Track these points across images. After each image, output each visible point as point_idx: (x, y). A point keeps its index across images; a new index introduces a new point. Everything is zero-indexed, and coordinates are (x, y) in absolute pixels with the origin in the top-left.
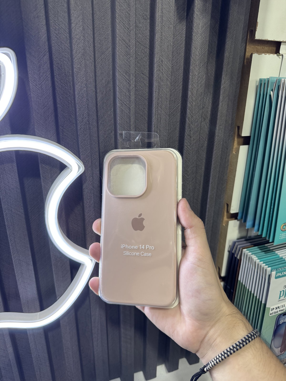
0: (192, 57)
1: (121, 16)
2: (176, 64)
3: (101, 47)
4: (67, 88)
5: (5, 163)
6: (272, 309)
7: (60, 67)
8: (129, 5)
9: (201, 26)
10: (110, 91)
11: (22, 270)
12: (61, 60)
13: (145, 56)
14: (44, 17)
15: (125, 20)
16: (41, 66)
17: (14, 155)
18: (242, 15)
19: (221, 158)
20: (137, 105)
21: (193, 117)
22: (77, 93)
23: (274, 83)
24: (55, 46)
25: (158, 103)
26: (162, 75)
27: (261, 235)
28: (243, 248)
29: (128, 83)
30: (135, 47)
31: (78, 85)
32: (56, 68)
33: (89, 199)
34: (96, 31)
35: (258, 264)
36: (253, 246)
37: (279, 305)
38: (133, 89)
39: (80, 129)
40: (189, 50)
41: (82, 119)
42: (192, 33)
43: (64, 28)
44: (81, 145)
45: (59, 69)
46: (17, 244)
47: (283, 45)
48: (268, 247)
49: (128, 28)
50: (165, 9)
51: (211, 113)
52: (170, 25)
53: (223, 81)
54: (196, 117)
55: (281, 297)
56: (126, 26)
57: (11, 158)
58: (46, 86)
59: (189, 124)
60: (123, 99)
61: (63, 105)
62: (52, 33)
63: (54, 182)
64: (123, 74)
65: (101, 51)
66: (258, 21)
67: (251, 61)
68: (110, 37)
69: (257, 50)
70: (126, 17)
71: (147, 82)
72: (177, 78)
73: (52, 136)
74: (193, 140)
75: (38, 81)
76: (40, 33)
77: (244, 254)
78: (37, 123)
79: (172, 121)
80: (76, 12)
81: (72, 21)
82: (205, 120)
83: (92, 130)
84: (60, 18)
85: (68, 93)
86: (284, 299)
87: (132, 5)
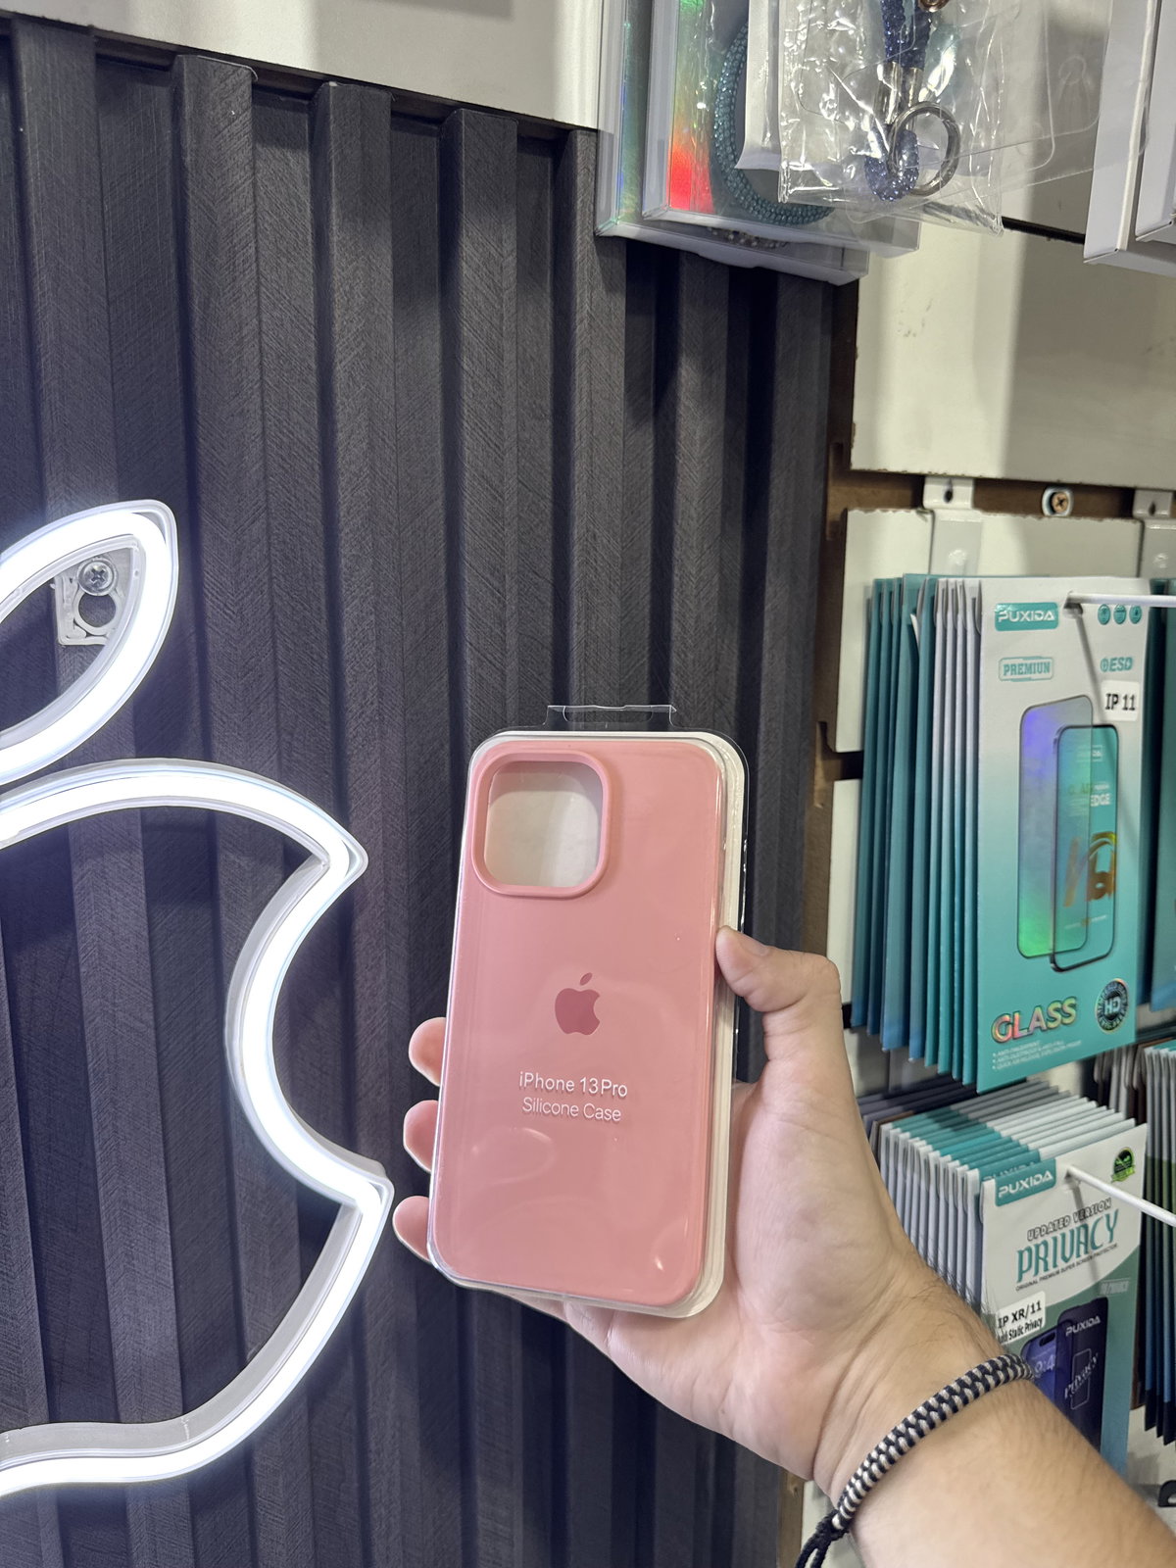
0: (679, 522)
1: (475, 412)
2: (630, 543)
3: (413, 496)
4: (308, 614)
5: (108, 853)
6: (1000, 1320)
7: (289, 553)
8: (499, 383)
9: (699, 438)
10: (440, 624)
11: (131, 1241)
12: (293, 532)
13: (541, 522)
14: (260, 412)
15: (487, 421)
16: (244, 551)
17: (140, 827)
18: (810, 405)
19: (781, 820)
20: (522, 664)
21: (689, 695)
22: (347, 631)
23: (919, 590)
24: (276, 492)
25: (586, 655)
26: (596, 577)
28: (882, 1121)
29: (499, 601)
30: (516, 499)
31: (351, 605)
32: (276, 555)
33: (372, 968)
35: (937, 1167)
36: (911, 1112)
37: (1023, 1304)
38: (511, 617)
39: (354, 737)
40: (667, 504)
41: (362, 707)
42: (674, 457)
43: (306, 442)
44: (355, 789)
45: (287, 558)
46: (122, 1143)
47: (933, 483)
48: (962, 1111)
49: (496, 445)
50: (597, 393)
51: (739, 684)
52: (614, 437)
53: (769, 590)
54: (698, 697)
55: (1025, 1276)
56: (490, 440)
57: (129, 834)
58: (255, 610)
60: (485, 645)
61: (296, 668)
62: (270, 455)
63: (262, 911)
64: (484, 574)
65: (413, 507)
66: (856, 418)
67: (844, 529)
68: (440, 469)
69: (858, 499)
70: (491, 415)
71: (547, 596)
72: (635, 584)
73: (265, 762)
75: (233, 595)
76: (247, 458)
77: (888, 1141)
78: (220, 722)
80: (350, 400)
81: (339, 426)
82: (722, 704)
83: (388, 741)
84: (295, 413)
85: (312, 631)
86: (1035, 1282)
87: (509, 384)
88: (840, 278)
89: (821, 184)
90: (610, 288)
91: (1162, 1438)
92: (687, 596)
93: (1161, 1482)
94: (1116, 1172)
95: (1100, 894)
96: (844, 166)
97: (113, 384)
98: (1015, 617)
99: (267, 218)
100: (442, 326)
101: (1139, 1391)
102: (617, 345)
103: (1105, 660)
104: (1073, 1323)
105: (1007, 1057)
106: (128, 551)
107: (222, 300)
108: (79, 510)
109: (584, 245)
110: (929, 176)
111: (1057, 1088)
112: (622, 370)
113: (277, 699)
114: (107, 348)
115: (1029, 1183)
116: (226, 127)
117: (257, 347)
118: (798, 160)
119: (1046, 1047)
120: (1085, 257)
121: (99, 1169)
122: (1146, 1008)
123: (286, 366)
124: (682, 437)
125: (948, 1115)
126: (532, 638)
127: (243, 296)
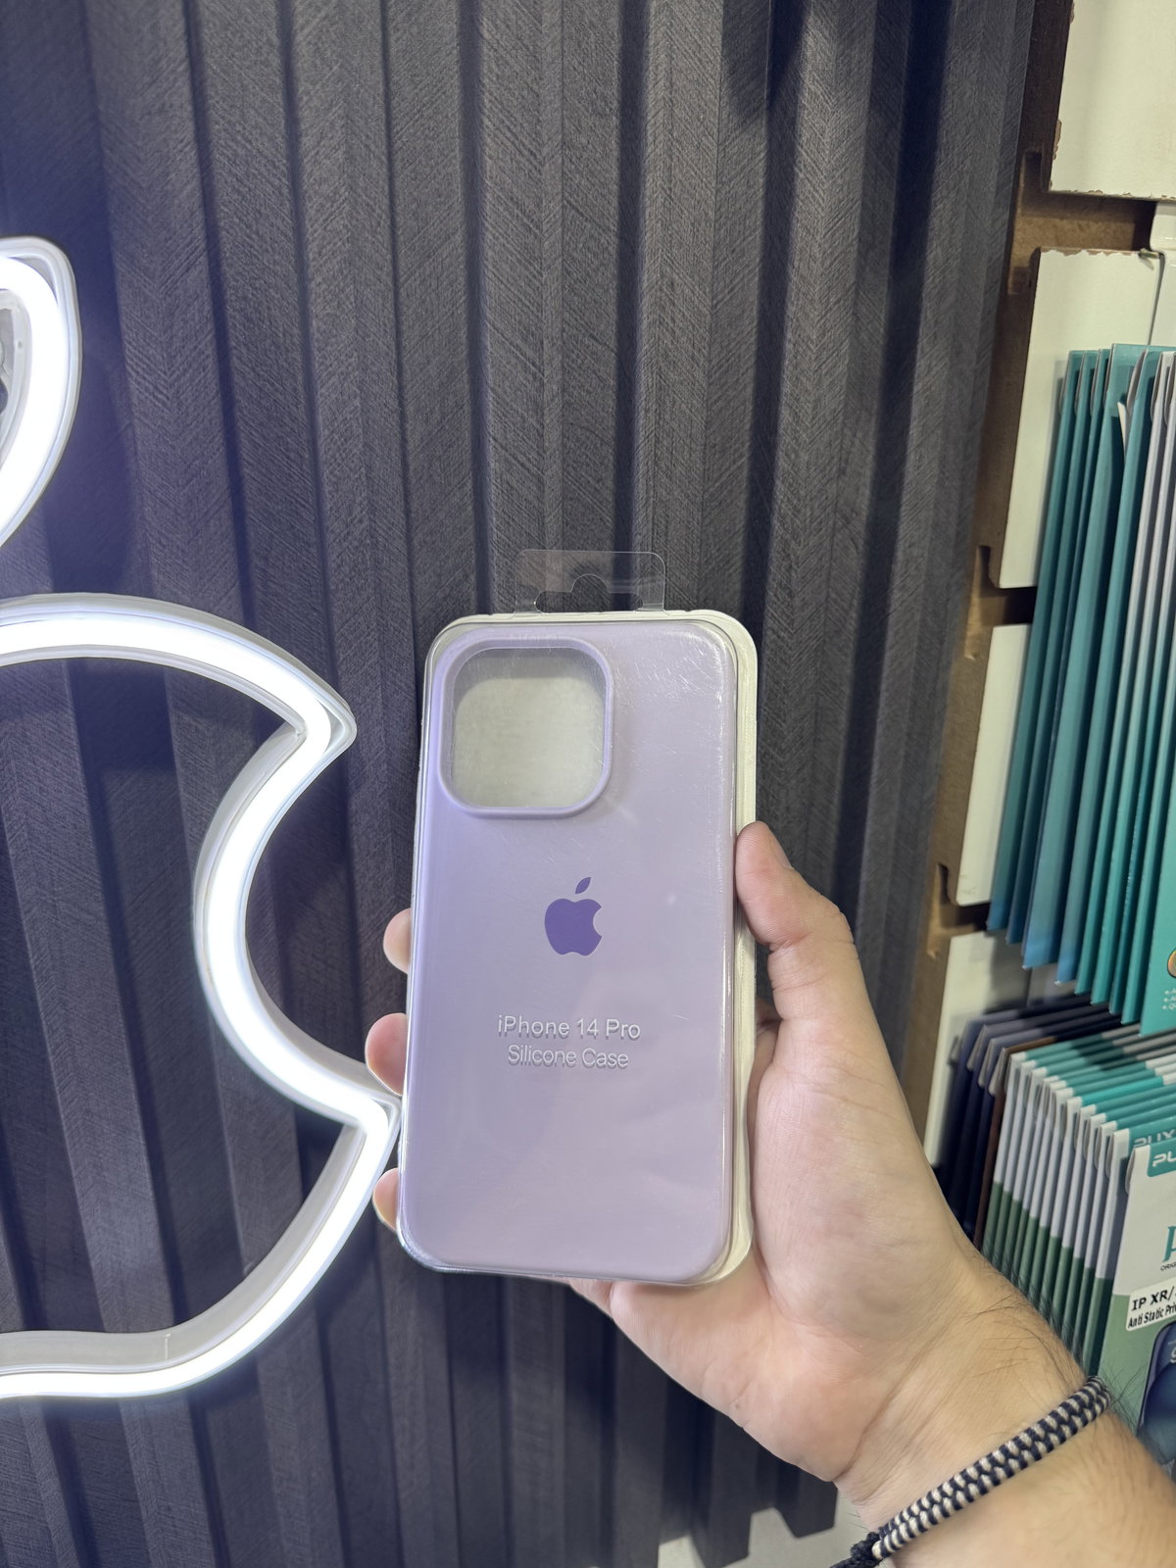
0: (796, 266)
1: (501, 103)
2: (728, 297)
3: (422, 232)
4: (282, 398)
5: (29, 713)
6: (1135, 1302)
7: (251, 313)
8: (535, 58)
9: (829, 140)
10: (461, 411)
11: (98, 1152)
12: (257, 285)
14: (190, 108)
15: (518, 116)
16: (177, 311)
18: (996, 92)
19: (916, 677)
20: (568, 465)
21: (799, 511)
22: (324, 420)
23: (1132, 368)
24: (231, 227)
25: (655, 454)
26: (672, 343)
27: (1088, 992)
28: (1014, 1047)
29: (535, 378)
30: (560, 230)
31: (327, 385)
32: (235, 317)
33: (374, 855)
34: (398, 166)
35: (1076, 1117)
36: (1051, 1038)
37: (1166, 1285)
38: (552, 400)
39: (339, 566)
40: (780, 239)
41: (347, 526)
42: (793, 169)
43: (269, 155)
44: (342, 635)
45: (250, 320)
46: (77, 1047)
47: (1162, 213)
48: (1116, 1042)
49: (531, 152)
50: (681, 71)
51: (872, 493)
52: (703, 139)
53: (921, 364)
54: (812, 514)
56: (523, 145)
57: (54, 690)
58: (197, 394)
59: (786, 543)
60: (514, 441)
61: (267, 469)
62: (220, 174)
64: (513, 339)
65: (422, 248)
66: (1061, 117)
67: (1033, 281)
68: (459, 190)
69: (1056, 236)
70: (523, 107)
71: (608, 371)
72: (733, 354)
73: (221, 599)
74: (803, 606)
75: (165, 373)
76: (173, 176)
77: (1018, 1073)
78: (158, 545)
79: (712, 530)
80: (318, 87)
81: (303, 127)
82: (849, 522)
83: (385, 573)
84: (252, 112)
85: (287, 420)
87: (549, 59)
92: (803, 370)
112: (719, 38)
123: (237, 41)
124: (804, 139)
126: (588, 429)
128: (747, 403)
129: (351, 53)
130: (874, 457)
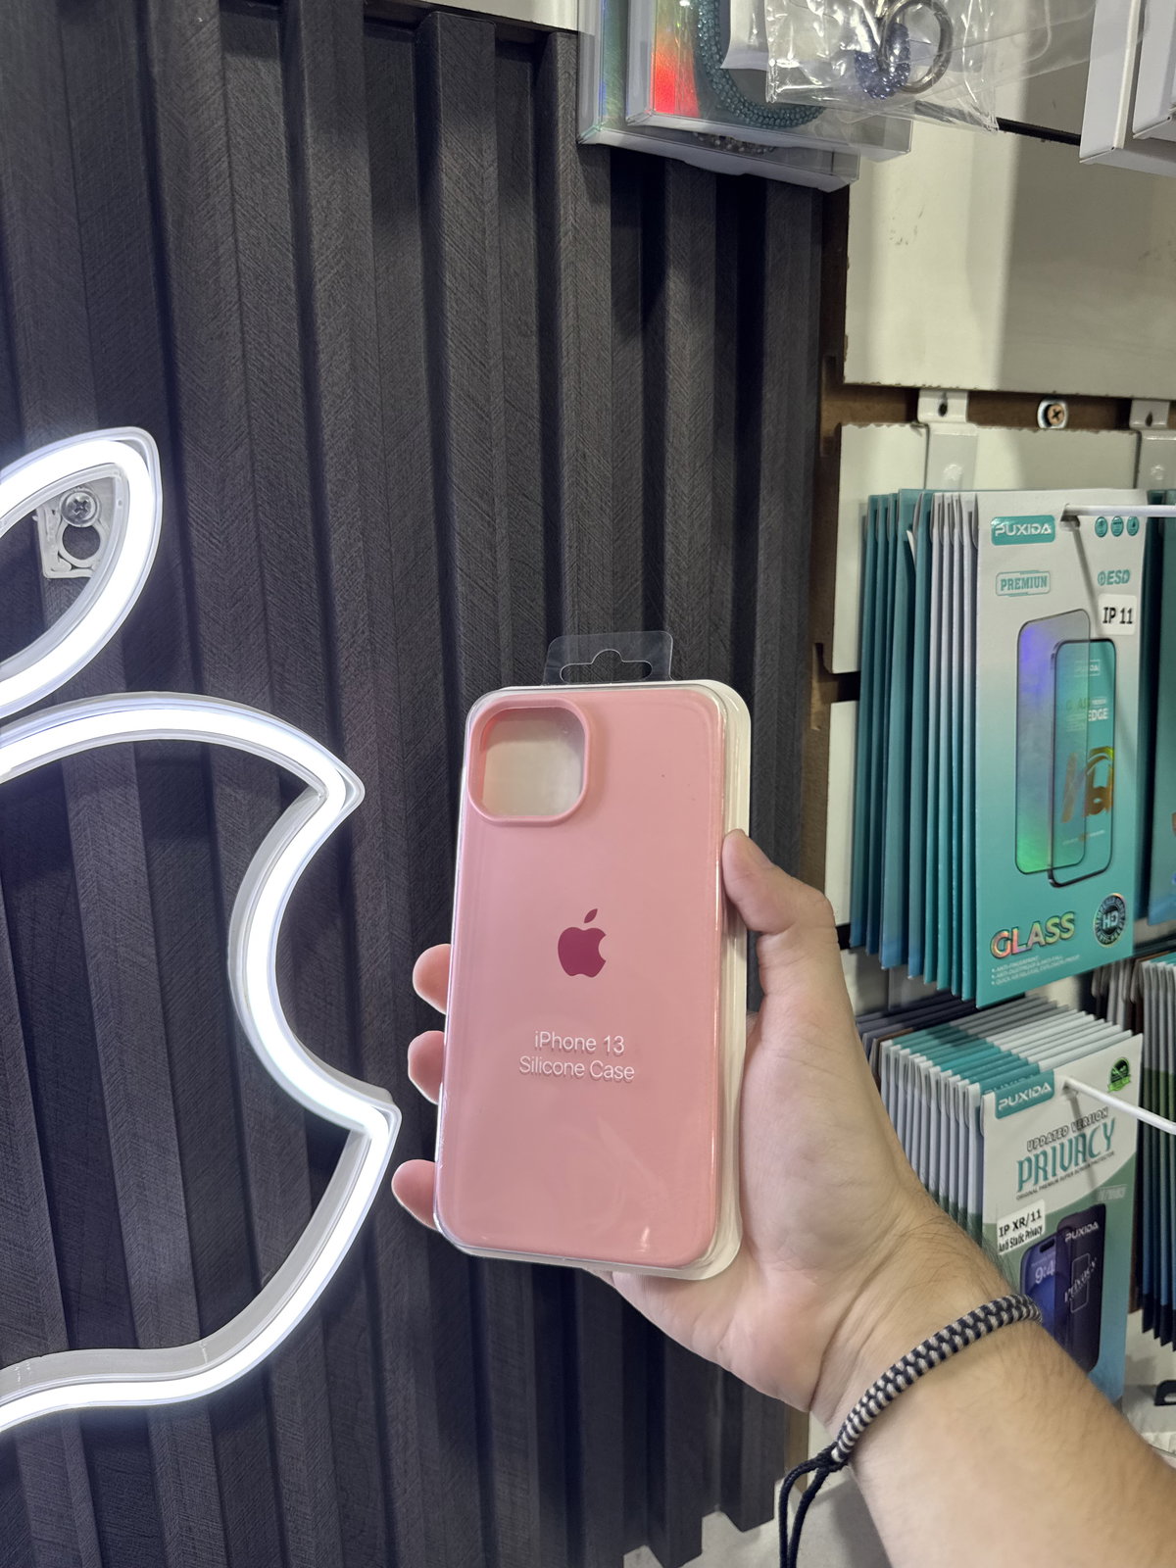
1: (460, 330)
3: (399, 419)
4: (294, 542)
5: (103, 789)
6: (1001, 1229)
8: (483, 299)
9: (689, 352)
10: (430, 550)
11: (142, 1173)
12: (278, 459)
13: (530, 442)
14: (240, 335)
15: (472, 338)
16: (228, 479)
18: (801, 317)
19: (778, 743)
21: (683, 618)
22: (335, 559)
23: (914, 506)
24: (259, 417)
25: (578, 579)
26: (586, 499)
28: (882, 1038)
29: (489, 525)
30: (503, 419)
31: (339, 532)
32: (260, 483)
33: (372, 898)
35: (937, 1083)
36: (911, 1029)
37: (1024, 1213)
39: (346, 667)
40: (657, 422)
41: (353, 636)
42: (664, 372)
43: (287, 365)
44: (349, 720)
45: (271, 484)
46: (129, 1076)
47: (926, 396)
48: (961, 1028)
49: (481, 362)
50: (584, 307)
51: (734, 606)
52: (602, 353)
53: (763, 509)
54: (693, 620)
55: (1025, 1185)
56: (476, 358)
57: (124, 769)
58: (241, 539)
60: (475, 570)
61: (285, 598)
62: (251, 380)
64: (473, 497)
67: (837, 447)
68: (425, 390)
69: (851, 415)
70: (476, 333)
71: (537, 520)
72: (627, 506)
75: (218, 523)
76: (227, 382)
77: (888, 1057)
78: (210, 653)
80: (331, 320)
81: (321, 347)
82: (717, 628)
83: (381, 670)
84: (275, 335)
85: (300, 559)
86: (1035, 1191)
87: (493, 300)
88: (829, 184)
89: (811, 83)
90: (595, 199)
91: (1159, 1340)
92: (680, 517)
93: (1158, 1381)
94: (1113, 1082)
95: (1097, 809)
96: (833, 62)
97: (87, 308)
98: (1011, 530)
99: (239, 131)
100: (423, 242)
101: (1136, 1296)
102: (603, 257)
103: (1102, 573)
104: (1071, 1229)
105: (1006, 973)
106: (109, 481)
107: (196, 218)
108: (58, 439)
109: (567, 154)
110: (920, 72)
111: (1056, 1002)
112: (609, 284)
113: (267, 631)
114: (81, 271)
115: (1028, 1096)
116: (194, 35)
117: (234, 267)
118: (786, 56)
119: (1045, 962)
120: (1081, 157)
121: (107, 1102)
122: (1144, 922)
123: (265, 287)
124: (671, 351)
125: (949, 1031)
126: (523, 563)
127: (217, 216)
128: (639, 542)
129: (354, 296)
130: (733, 580)
